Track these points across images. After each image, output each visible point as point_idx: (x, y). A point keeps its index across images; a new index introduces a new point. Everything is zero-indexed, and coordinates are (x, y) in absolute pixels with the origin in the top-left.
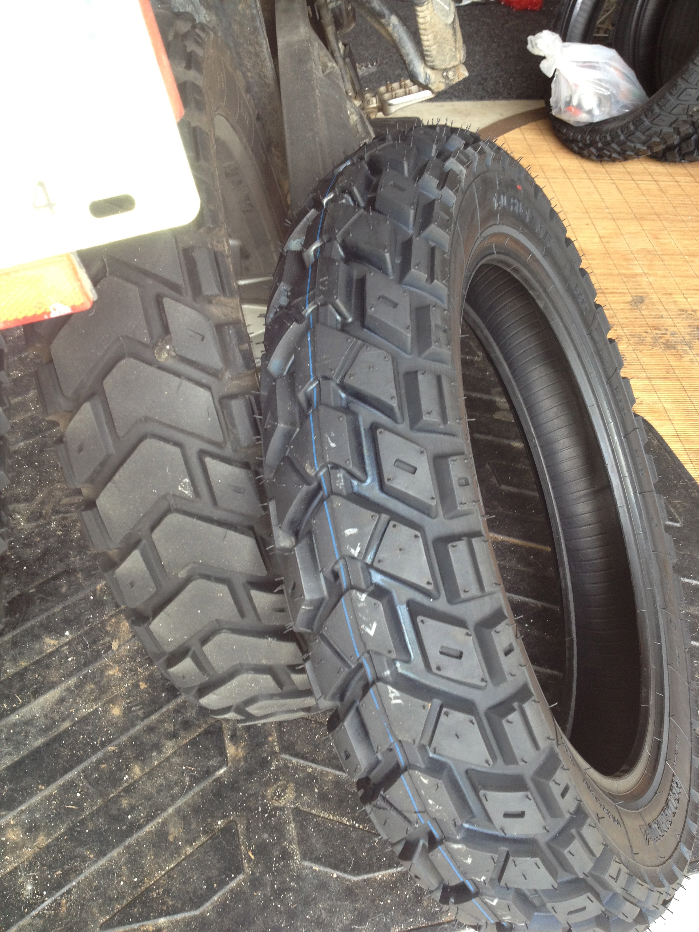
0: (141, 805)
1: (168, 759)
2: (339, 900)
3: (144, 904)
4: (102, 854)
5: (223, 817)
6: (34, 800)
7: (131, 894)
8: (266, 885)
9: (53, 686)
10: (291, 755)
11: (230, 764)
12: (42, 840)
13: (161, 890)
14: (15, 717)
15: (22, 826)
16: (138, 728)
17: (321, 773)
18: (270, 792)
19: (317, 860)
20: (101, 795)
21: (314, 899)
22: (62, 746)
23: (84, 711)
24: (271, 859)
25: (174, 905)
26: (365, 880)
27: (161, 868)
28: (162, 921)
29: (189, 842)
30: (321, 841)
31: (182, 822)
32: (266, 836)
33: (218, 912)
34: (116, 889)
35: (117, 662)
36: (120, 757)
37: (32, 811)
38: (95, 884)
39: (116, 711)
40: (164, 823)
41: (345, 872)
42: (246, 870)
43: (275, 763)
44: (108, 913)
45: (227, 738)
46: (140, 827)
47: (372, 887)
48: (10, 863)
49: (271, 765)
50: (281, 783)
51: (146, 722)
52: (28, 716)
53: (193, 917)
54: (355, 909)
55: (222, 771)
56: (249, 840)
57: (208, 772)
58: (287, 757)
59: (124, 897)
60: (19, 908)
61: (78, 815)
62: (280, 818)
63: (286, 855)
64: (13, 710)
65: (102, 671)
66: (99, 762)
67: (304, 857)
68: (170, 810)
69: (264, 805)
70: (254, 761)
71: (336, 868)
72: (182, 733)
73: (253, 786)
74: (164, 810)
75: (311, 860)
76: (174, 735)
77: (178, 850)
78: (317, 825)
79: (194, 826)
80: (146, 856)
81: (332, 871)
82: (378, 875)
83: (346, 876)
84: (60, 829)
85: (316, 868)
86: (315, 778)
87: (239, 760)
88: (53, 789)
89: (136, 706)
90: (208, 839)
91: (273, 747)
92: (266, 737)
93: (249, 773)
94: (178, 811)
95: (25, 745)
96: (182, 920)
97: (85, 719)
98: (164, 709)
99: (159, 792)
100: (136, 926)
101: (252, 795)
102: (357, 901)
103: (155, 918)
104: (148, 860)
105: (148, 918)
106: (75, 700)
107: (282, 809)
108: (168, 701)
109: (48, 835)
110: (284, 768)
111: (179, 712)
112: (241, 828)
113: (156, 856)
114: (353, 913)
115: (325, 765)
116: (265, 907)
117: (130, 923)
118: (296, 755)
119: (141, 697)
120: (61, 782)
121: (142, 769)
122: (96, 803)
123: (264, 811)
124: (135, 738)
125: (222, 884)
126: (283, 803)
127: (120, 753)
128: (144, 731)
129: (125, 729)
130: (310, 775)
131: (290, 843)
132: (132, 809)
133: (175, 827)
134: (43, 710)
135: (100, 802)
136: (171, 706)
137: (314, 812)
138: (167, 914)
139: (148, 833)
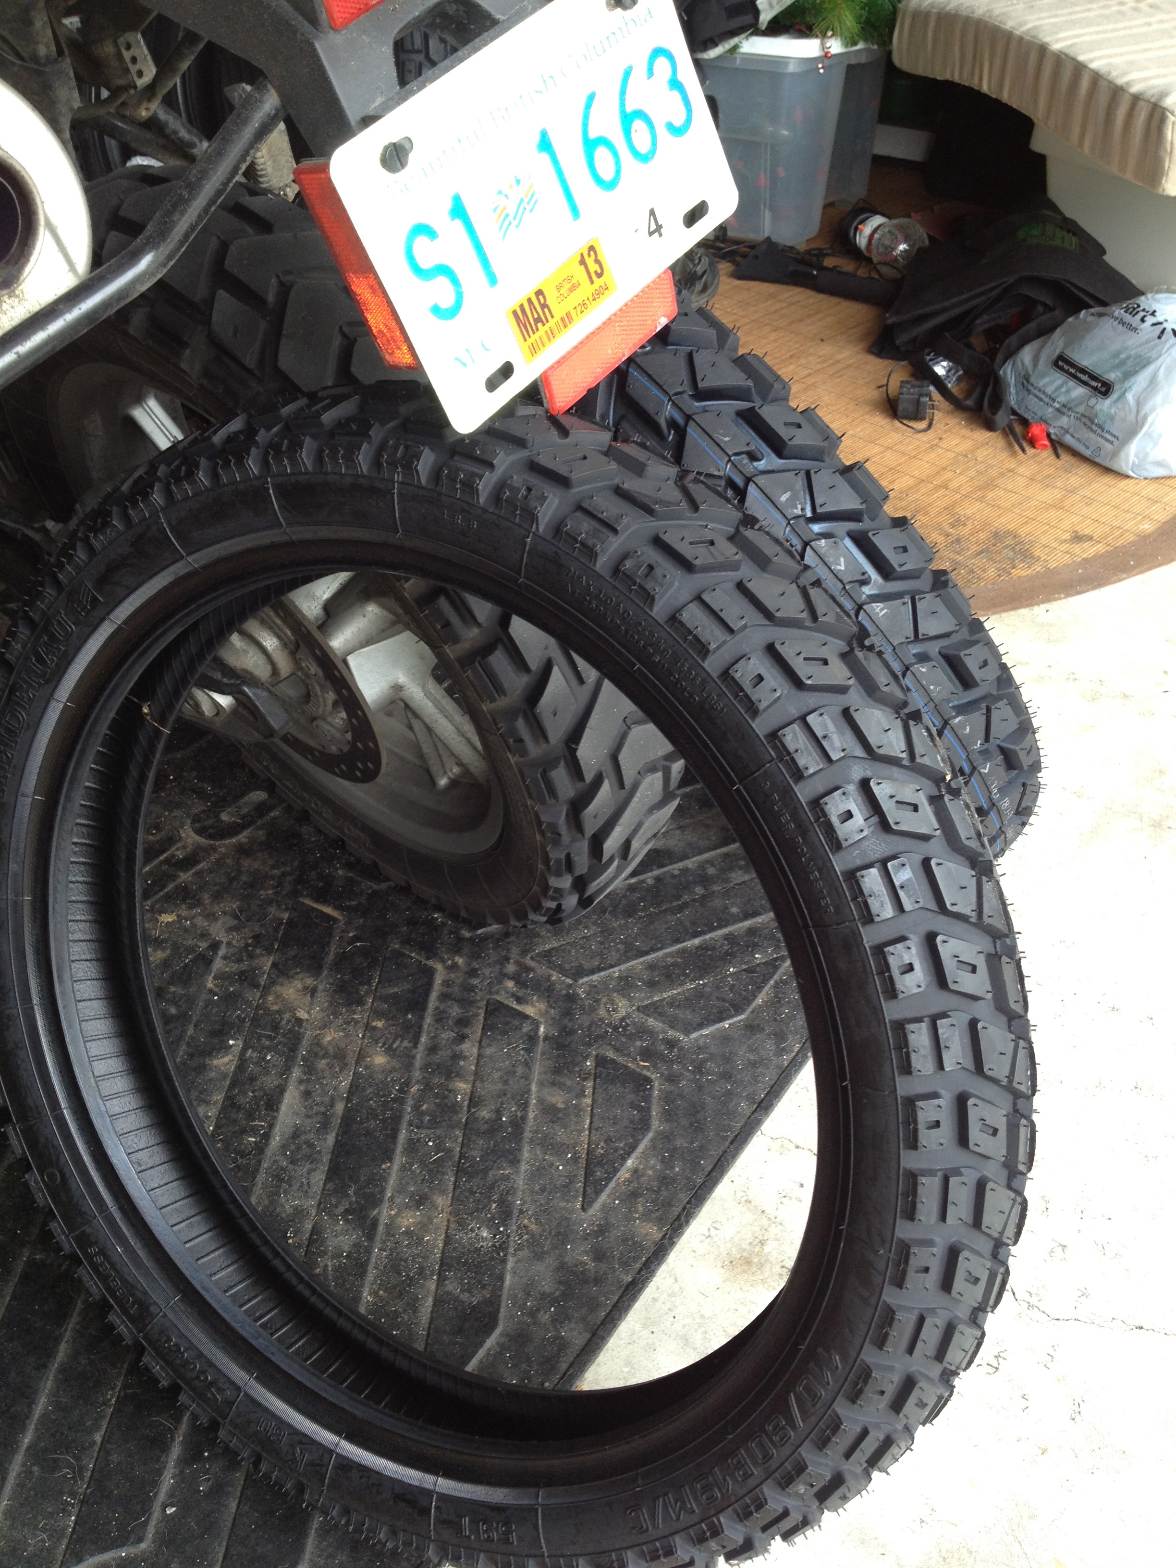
0: (502, 1103)
1: (480, 1056)
2: (750, 1038)
3: (600, 1164)
4: (515, 1162)
5: (586, 1058)
6: (392, 1181)
7: (579, 1168)
8: (682, 1074)
9: (281, 1090)
10: (587, 975)
11: (542, 1020)
12: (442, 1201)
13: (602, 1144)
14: (276, 1140)
15: (408, 1206)
16: (418, 1057)
17: (627, 970)
18: (602, 1013)
19: (701, 1026)
20: (453, 1128)
21: (730, 1052)
22: (361, 1122)
23: (345, 1084)
24: (662, 1054)
25: (626, 1144)
26: (753, 1012)
27: (580, 1131)
28: (630, 1163)
29: (581, 1094)
30: (688, 1012)
31: (554, 1088)
32: (638, 1043)
33: (667, 1121)
34: (560, 1176)
35: (324, 1026)
36: (432, 1089)
37: (401, 1189)
38: (537, 1188)
39: (380, 1060)
40: (541, 1101)
41: (732, 1017)
42: (653, 1077)
43: (580, 991)
44: (577, 1197)
45: (515, 1005)
46: (524, 1118)
47: (763, 1012)
48: (435, 1239)
49: (578, 995)
50: (604, 1000)
51: (421, 1047)
52: (289, 1131)
53: (652, 1140)
54: (769, 1034)
55: (542, 1029)
56: (629, 1055)
57: (532, 1039)
58: (585, 979)
59: (576, 1176)
60: (492, 1259)
61: (451, 1158)
62: (634, 1023)
63: (671, 1044)
64: (267, 1136)
65: (317, 1042)
66: (416, 1108)
67: (687, 1032)
68: (534, 1088)
69: (610, 1025)
70: (560, 1004)
71: (721, 1020)
72: (466, 1031)
73: (583, 1020)
74: (528, 1091)
75: (695, 1030)
76: (462, 1038)
77: (578, 1109)
78: (671, 1005)
79: (569, 1083)
80: (555, 1134)
81: (721, 1024)
82: (759, 1001)
83: (735, 1019)
84: (449, 1180)
85: (705, 1032)
86: (627, 977)
87: (547, 1012)
88: (399, 1160)
89: (394, 1042)
90: (595, 1081)
91: (564, 982)
92: (549, 980)
93: (568, 1013)
94: (541, 1084)
95: (320, 1152)
96: (646, 1148)
97: (353, 1089)
98: (425, 1027)
99: (506, 1082)
100: (612, 1184)
101: (590, 1026)
102: (763, 1029)
103: (622, 1165)
104: (561, 1135)
105: (616, 1171)
106: (322, 1083)
107: (628, 1016)
108: (422, 1018)
109: (443, 1192)
110: (593, 989)
111: (442, 1019)
112: (611, 1054)
113: (565, 1127)
114: (770, 1039)
115: (625, 962)
116: (700, 1088)
117: (606, 1186)
118: (593, 972)
119: (390, 1033)
120: (399, 1149)
121: (466, 1081)
122: (457, 1137)
123: (615, 1029)
124: (425, 1067)
125: (647, 1099)
126: (622, 1013)
127: (428, 1087)
128: (428, 1055)
129: (408, 1066)
130: (620, 978)
131: (664, 1032)
132: (498, 1112)
133: (554, 1096)
134: (298, 1114)
135: (459, 1133)
136: (428, 1020)
137: (656, 998)
138: (629, 1154)
139: (535, 1119)
